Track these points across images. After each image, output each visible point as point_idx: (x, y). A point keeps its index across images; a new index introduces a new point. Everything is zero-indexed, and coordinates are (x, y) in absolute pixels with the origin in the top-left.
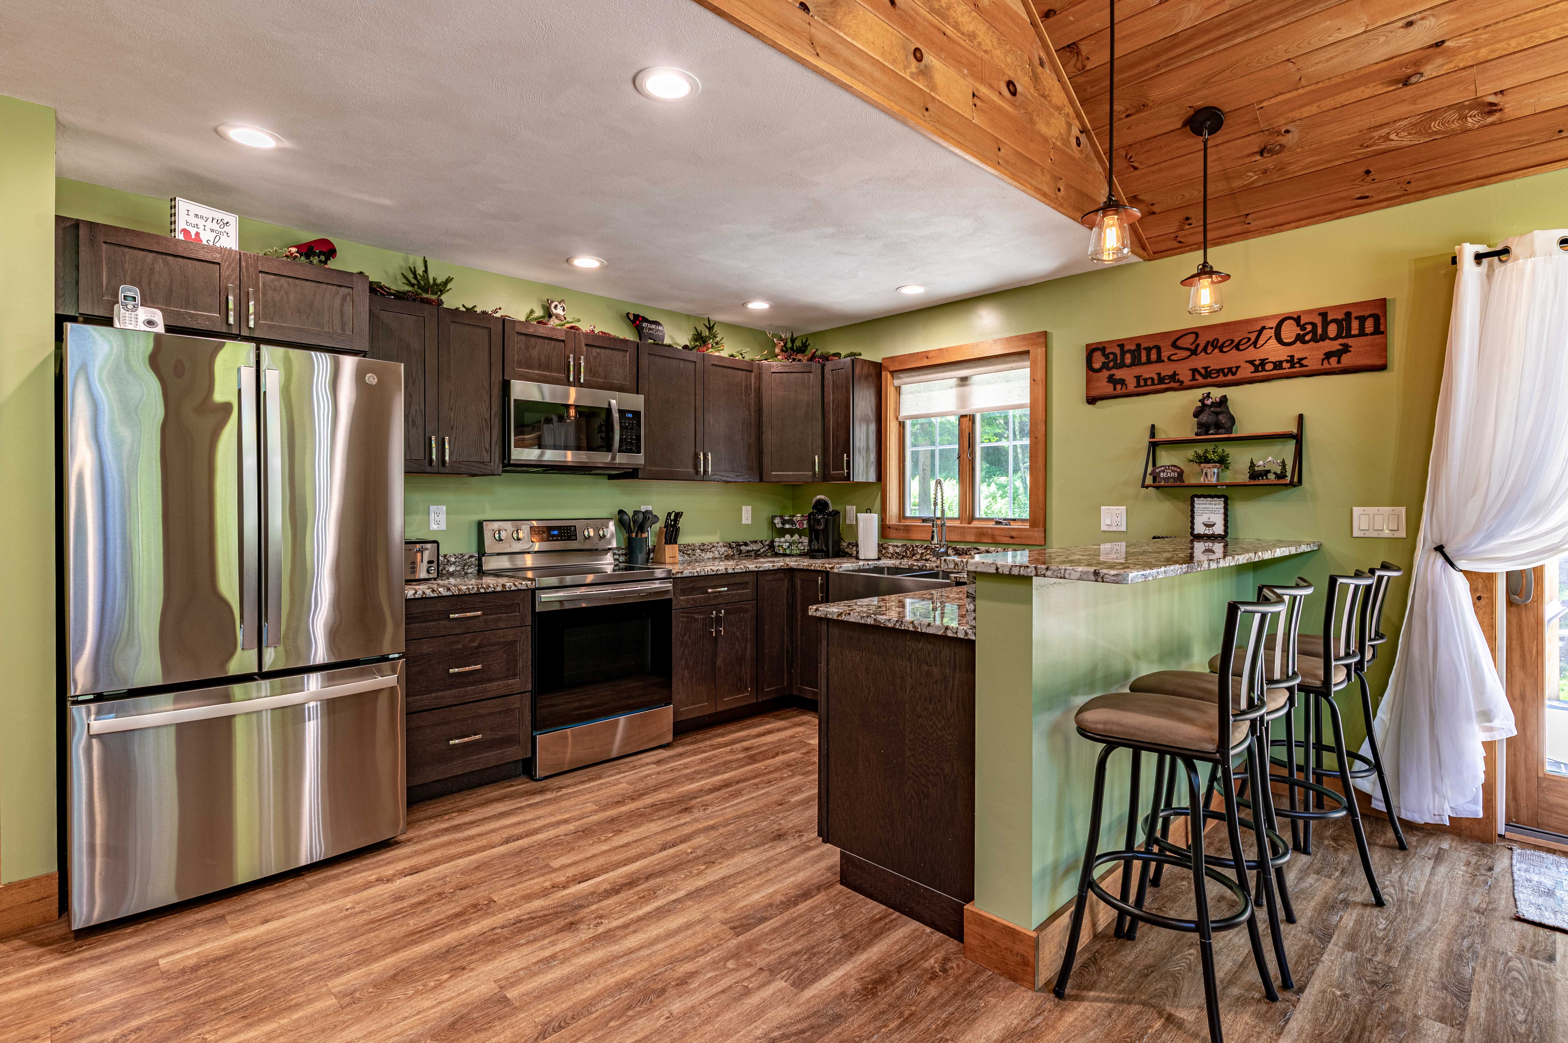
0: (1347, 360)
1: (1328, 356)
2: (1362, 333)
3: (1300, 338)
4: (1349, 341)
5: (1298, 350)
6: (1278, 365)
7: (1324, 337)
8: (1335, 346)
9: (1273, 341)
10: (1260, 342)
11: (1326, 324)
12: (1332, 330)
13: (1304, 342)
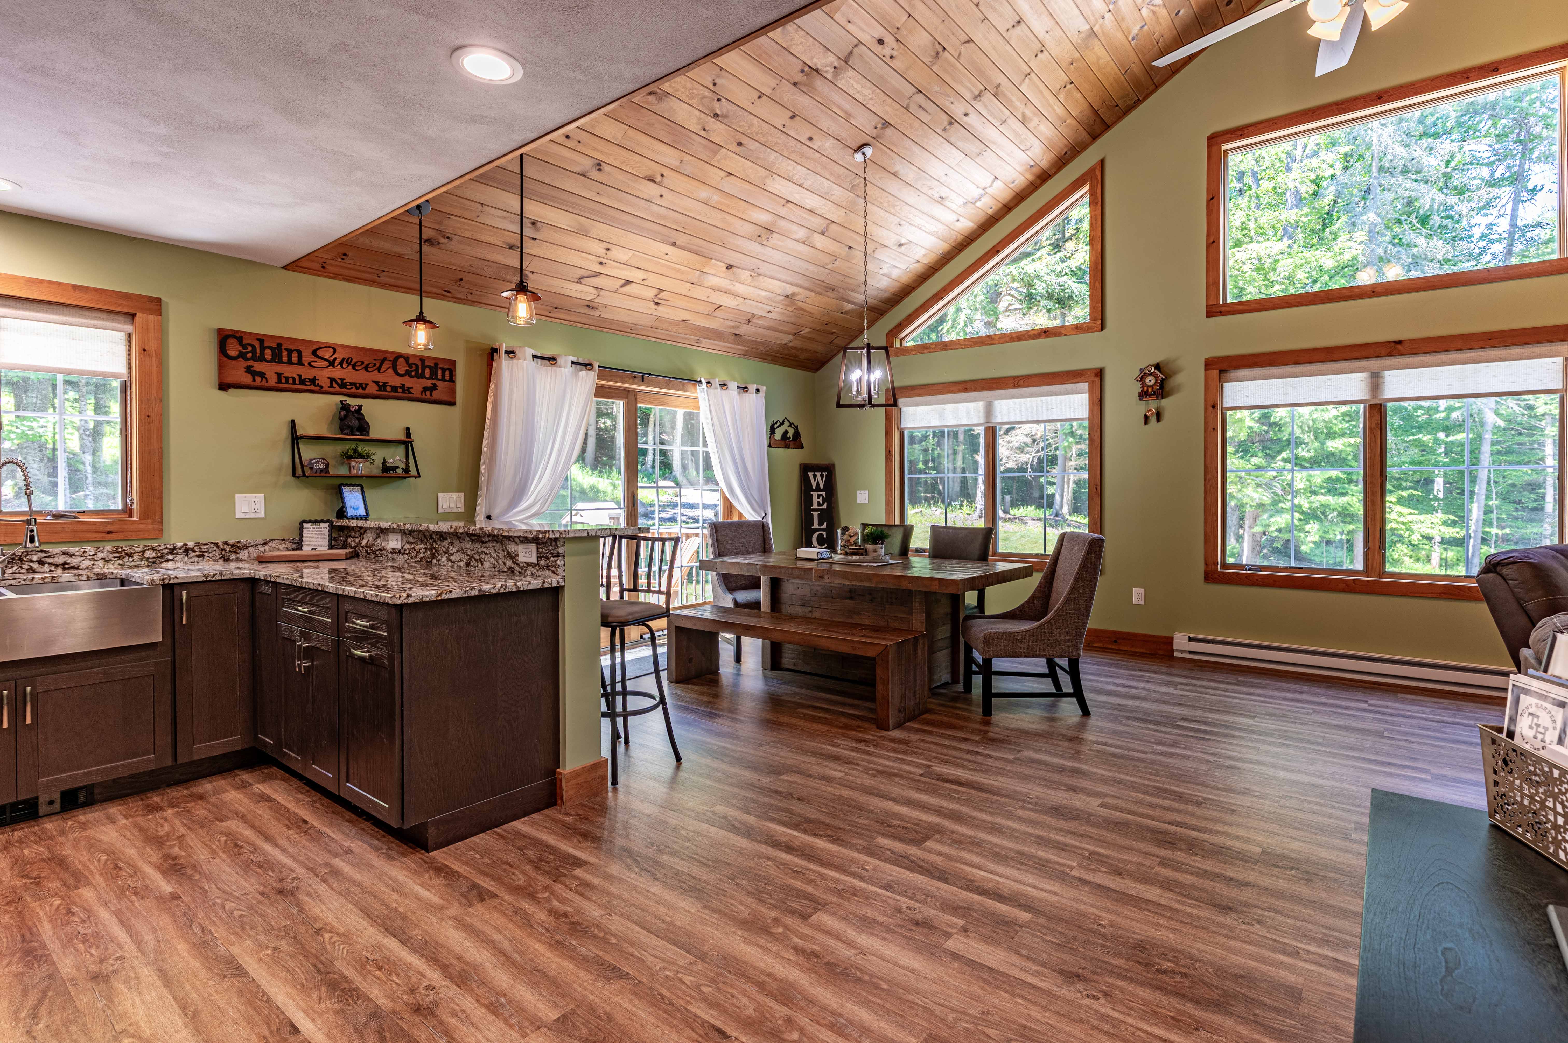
0: (436, 395)
1: (425, 389)
2: (443, 379)
3: (408, 373)
4: (438, 383)
5: (409, 382)
6: (394, 389)
7: (422, 376)
8: (428, 383)
9: (390, 371)
10: (383, 369)
11: (424, 367)
12: (427, 372)
13: (411, 377)
